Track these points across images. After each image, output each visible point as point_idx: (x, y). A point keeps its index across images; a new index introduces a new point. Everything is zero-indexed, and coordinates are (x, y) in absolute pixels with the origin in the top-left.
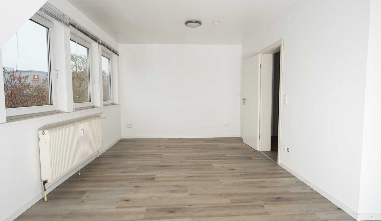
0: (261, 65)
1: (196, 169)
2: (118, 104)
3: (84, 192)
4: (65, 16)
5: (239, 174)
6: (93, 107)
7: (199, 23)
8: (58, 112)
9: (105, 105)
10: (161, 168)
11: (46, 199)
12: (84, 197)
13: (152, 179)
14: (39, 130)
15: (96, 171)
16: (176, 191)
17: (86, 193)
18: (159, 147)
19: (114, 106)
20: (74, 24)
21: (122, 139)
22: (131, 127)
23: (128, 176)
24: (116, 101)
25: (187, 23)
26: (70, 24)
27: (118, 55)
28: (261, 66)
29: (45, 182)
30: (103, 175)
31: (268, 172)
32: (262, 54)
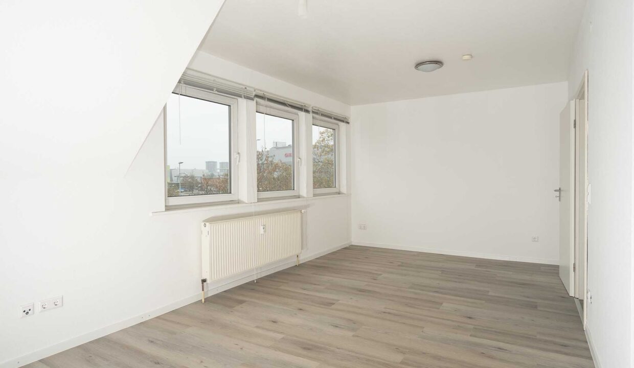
0: (575, 121)
1: (407, 305)
2: (345, 193)
3: (241, 302)
4: (248, 88)
5: (472, 327)
6: (299, 197)
7: (438, 63)
8: (238, 202)
9: (315, 195)
10: (360, 293)
11: (203, 301)
12: (238, 307)
13: (329, 304)
14: (204, 221)
15: (278, 282)
16: (342, 327)
17: (244, 304)
18: (391, 264)
19: (340, 195)
20: (262, 95)
21: (352, 245)
22: (365, 228)
23: (307, 295)
24: (344, 189)
25: (418, 65)
26: (257, 96)
27: (348, 123)
28: (575, 124)
29: (204, 281)
30: (280, 288)
31: (538, 337)
32: (578, 100)
